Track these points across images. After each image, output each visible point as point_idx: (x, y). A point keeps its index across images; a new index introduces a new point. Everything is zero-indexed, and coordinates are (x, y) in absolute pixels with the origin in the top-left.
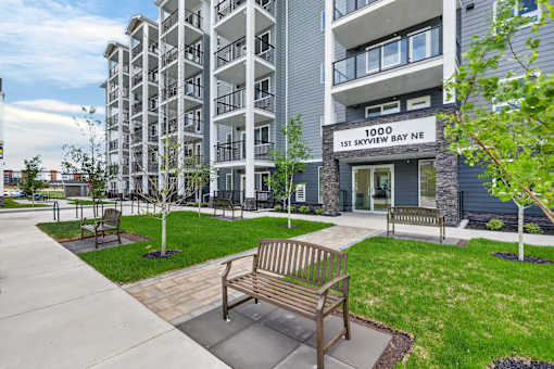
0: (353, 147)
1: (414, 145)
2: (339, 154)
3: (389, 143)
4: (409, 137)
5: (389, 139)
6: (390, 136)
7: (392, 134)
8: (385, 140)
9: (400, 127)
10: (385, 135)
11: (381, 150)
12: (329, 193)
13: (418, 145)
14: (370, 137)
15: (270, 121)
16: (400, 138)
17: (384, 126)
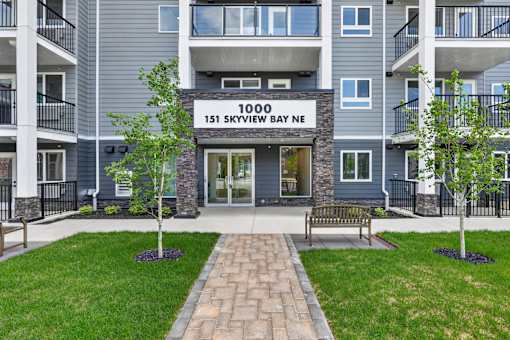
0: (222, 125)
1: (295, 129)
2: (201, 131)
3: (268, 124)
4: (290, 119)
5: (268, 119)
6: (269, 116)
7: (272, 113)
8: (262, 119)
9: (280, 107)
10: (263, 114)
11: (259, 131)
12: (188, 185)
13: (300, 129)
14: (245, 114)
15: (68, 67)
16: (280, 119)
17: (263, 103)
